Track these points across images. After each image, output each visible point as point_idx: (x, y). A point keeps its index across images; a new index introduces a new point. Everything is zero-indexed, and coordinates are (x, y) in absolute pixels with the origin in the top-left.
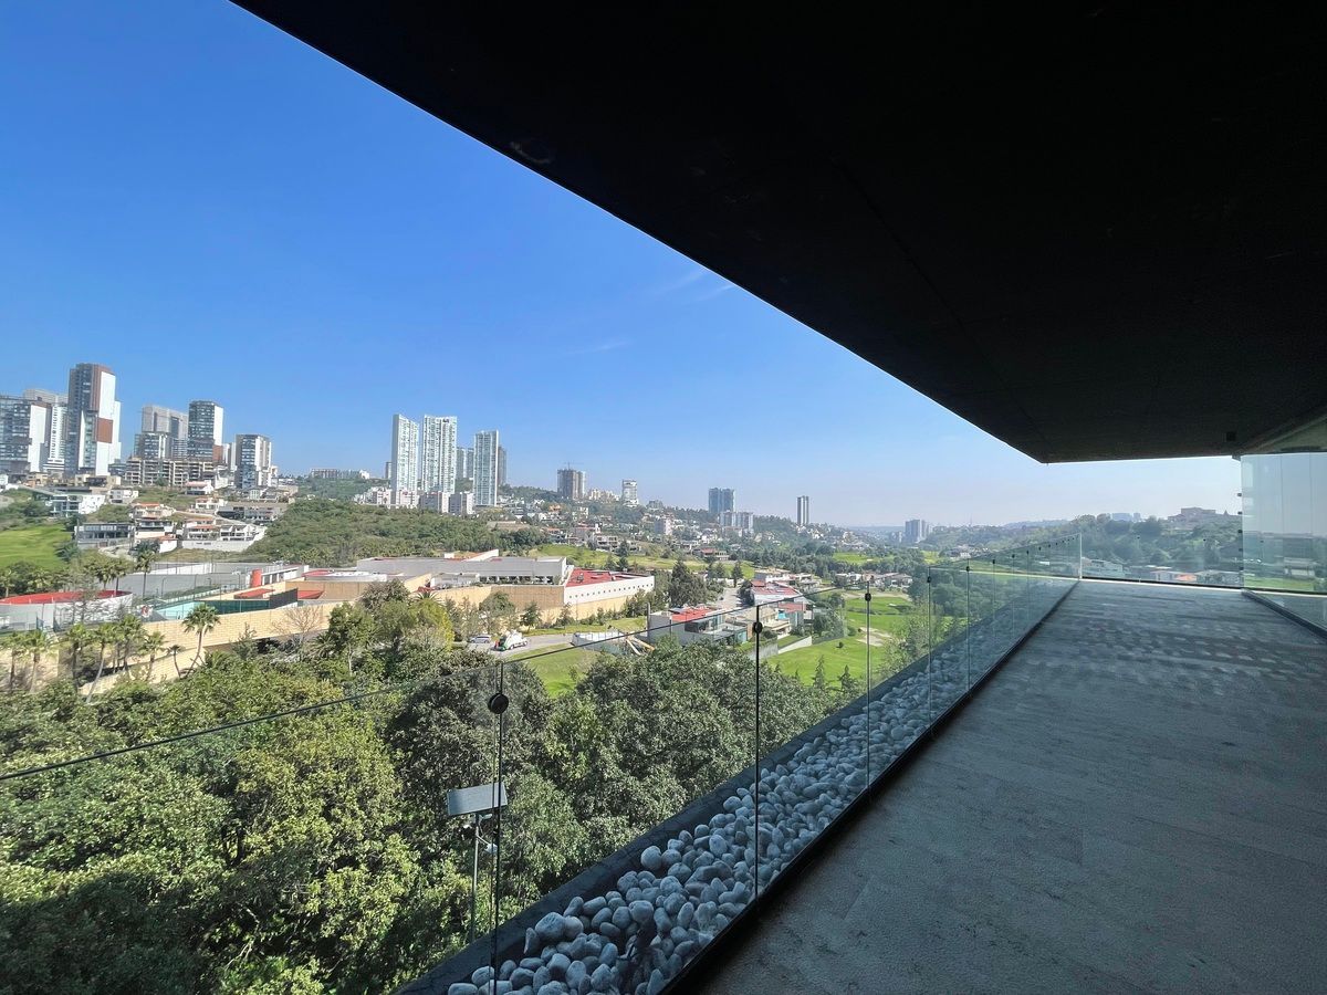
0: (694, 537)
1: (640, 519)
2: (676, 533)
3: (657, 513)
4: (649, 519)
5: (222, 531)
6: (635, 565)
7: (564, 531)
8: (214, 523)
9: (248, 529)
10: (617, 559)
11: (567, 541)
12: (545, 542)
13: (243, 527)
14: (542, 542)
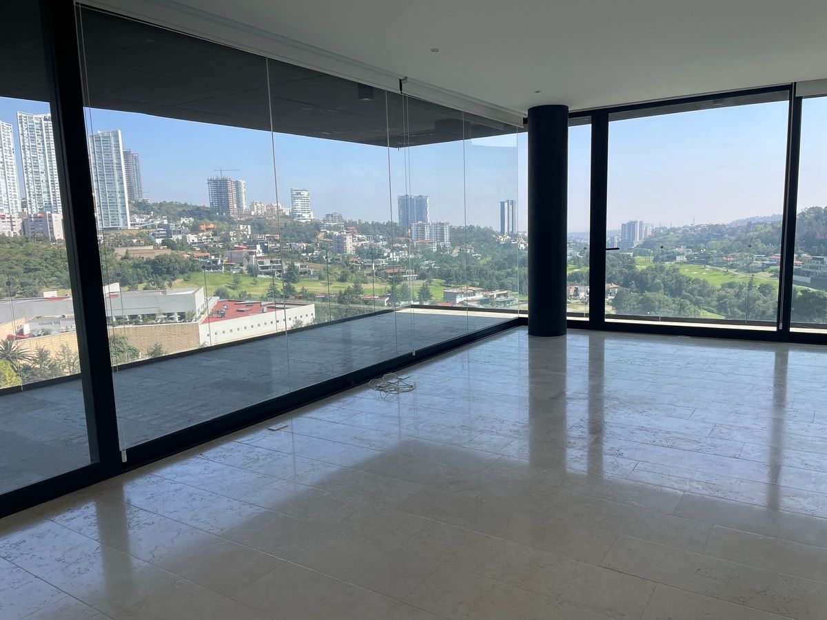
0: (380, 255)
1: (315, 236)
2: (359, 251)
3: (336, 228)
4: (326, 236)
6: (304, 291)
7: (217, 256)
10: (280, 286)
11: (220, 267)
12: (193, 269)
14: (187, 270)
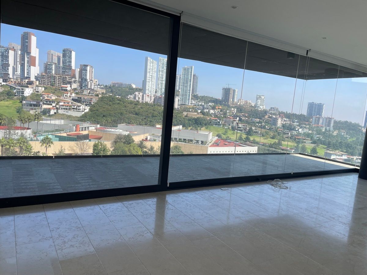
0: (294, 129)
1: (264, 116)
3: (274, 114)
4: (269, 117)
5: (72, 107)
6: (254, 140)
8: (70, 103)
9: (82, 107)
10: (244, 136)
12: (210, 124)
13: (80, 106)
14: (208, 124)
